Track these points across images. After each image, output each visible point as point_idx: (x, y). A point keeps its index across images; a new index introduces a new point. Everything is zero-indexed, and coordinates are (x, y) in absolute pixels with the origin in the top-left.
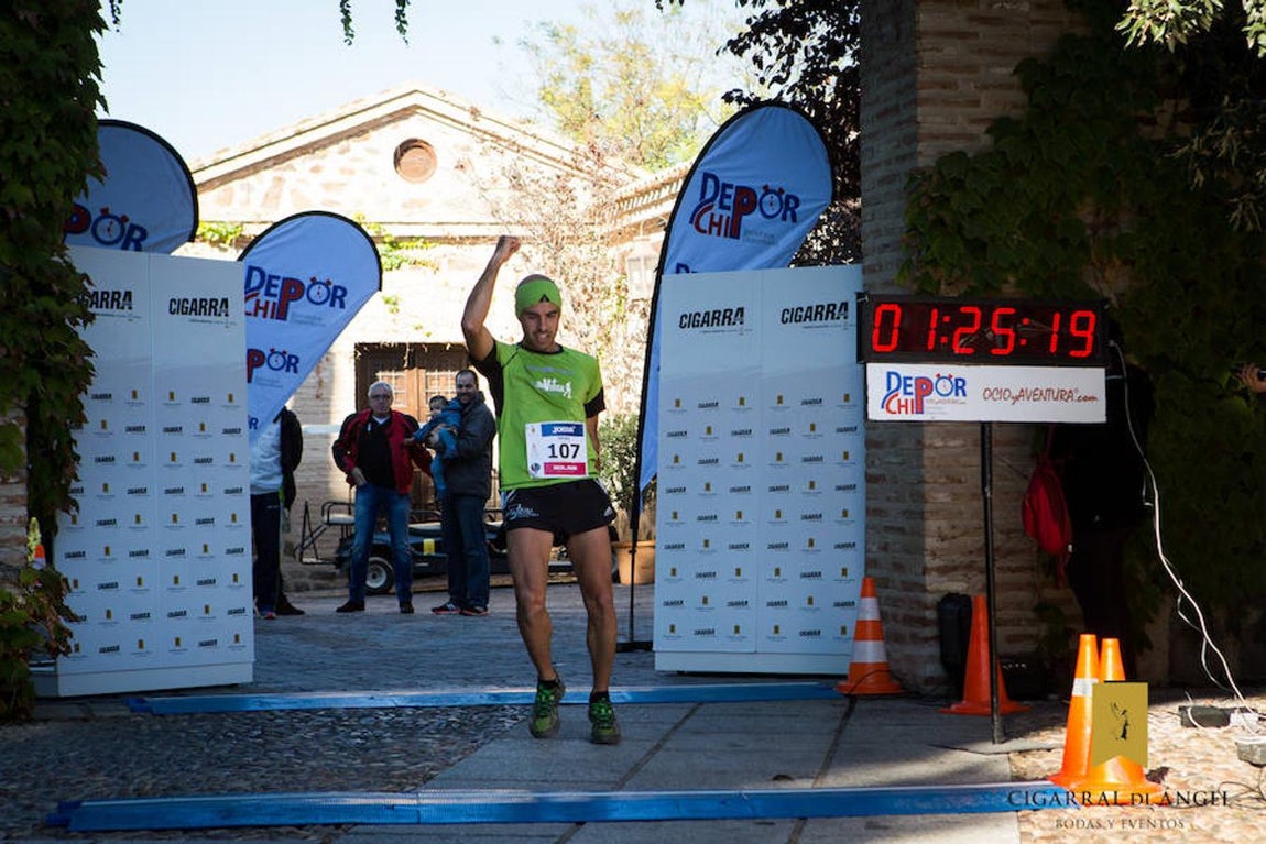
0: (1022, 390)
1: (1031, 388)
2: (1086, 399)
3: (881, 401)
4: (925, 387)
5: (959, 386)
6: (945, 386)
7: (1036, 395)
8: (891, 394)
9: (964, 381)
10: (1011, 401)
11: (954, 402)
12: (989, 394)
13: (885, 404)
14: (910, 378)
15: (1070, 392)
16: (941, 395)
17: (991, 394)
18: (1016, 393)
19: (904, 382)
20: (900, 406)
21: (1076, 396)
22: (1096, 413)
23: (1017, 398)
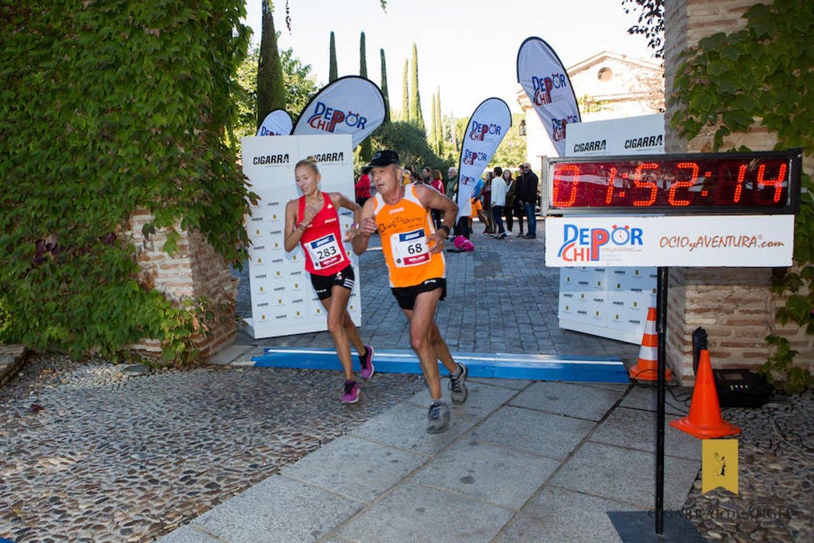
0: (701, 238)
1: (710, 235)
2: (770, 244)
3: (558, 251)
4: (601, 237)
5: (636, 236)
6: (621, 236)
7: (715, 242)
8: (568, 244)
9: (640, 231)
10: (688, 248)
11: (629, 250)
12: (666, 242)
13: (562, 253)
14: (588, 230)
15: (754, 238)
16: (617, 244)
17: (668, 242)
18: (693, 240)
19: (580, 233)
20: (576, 254)
21: (759, 242)
22: (783, 257)
23: (695, 245)
